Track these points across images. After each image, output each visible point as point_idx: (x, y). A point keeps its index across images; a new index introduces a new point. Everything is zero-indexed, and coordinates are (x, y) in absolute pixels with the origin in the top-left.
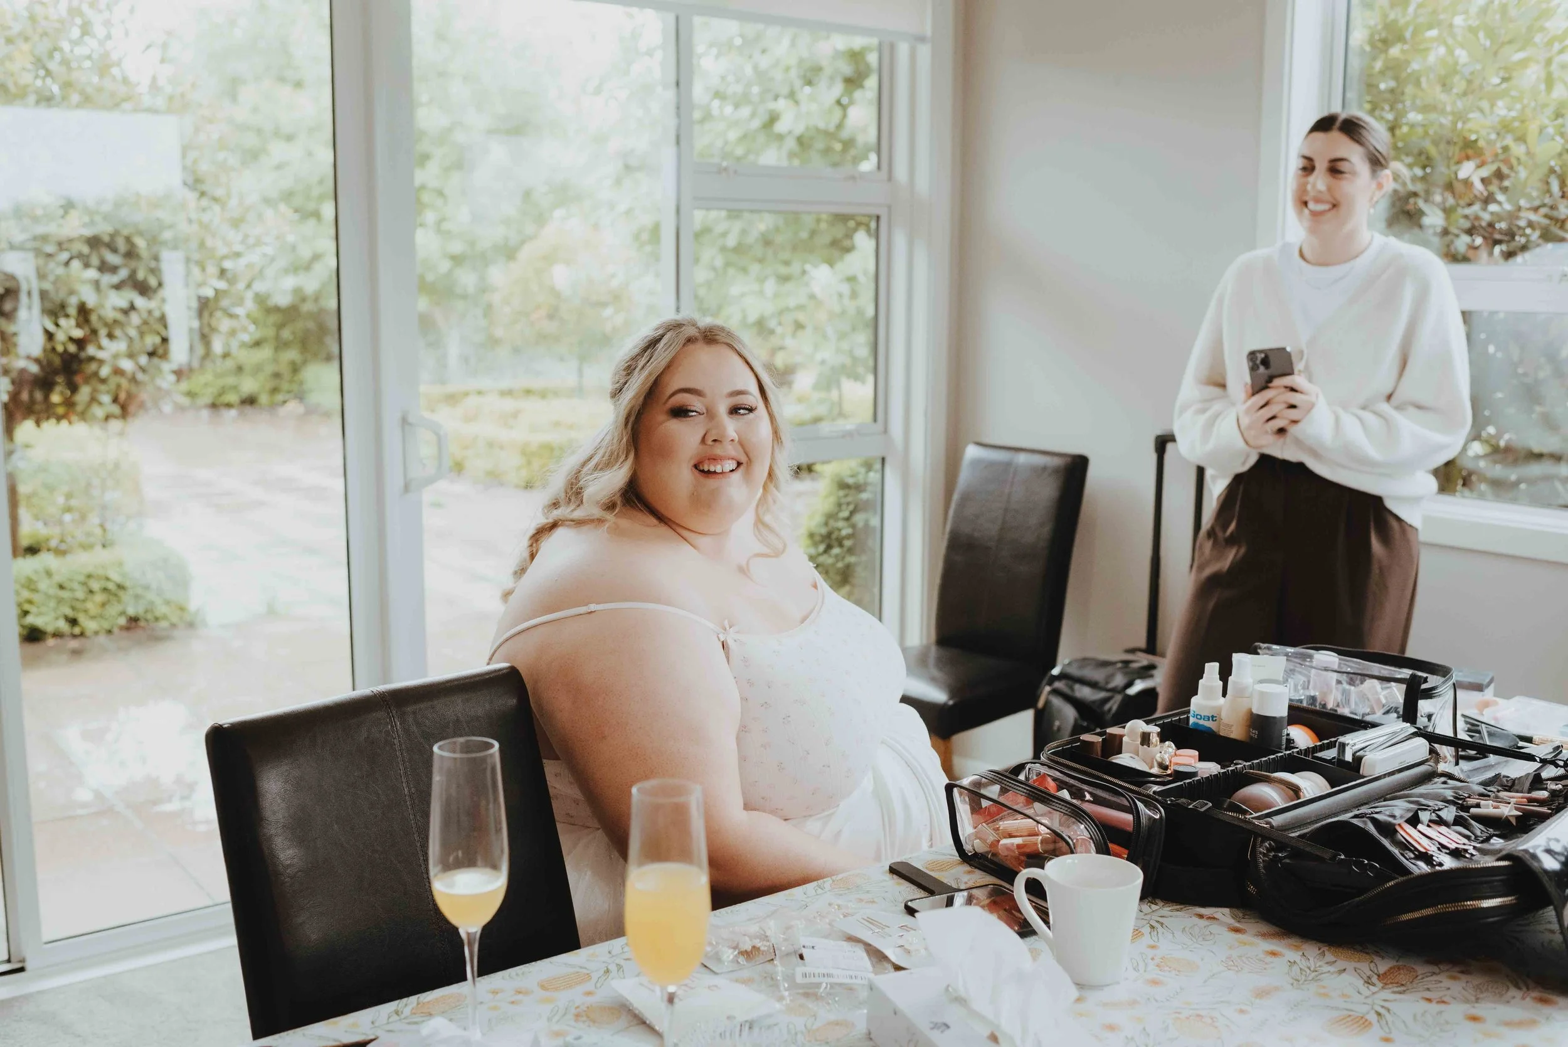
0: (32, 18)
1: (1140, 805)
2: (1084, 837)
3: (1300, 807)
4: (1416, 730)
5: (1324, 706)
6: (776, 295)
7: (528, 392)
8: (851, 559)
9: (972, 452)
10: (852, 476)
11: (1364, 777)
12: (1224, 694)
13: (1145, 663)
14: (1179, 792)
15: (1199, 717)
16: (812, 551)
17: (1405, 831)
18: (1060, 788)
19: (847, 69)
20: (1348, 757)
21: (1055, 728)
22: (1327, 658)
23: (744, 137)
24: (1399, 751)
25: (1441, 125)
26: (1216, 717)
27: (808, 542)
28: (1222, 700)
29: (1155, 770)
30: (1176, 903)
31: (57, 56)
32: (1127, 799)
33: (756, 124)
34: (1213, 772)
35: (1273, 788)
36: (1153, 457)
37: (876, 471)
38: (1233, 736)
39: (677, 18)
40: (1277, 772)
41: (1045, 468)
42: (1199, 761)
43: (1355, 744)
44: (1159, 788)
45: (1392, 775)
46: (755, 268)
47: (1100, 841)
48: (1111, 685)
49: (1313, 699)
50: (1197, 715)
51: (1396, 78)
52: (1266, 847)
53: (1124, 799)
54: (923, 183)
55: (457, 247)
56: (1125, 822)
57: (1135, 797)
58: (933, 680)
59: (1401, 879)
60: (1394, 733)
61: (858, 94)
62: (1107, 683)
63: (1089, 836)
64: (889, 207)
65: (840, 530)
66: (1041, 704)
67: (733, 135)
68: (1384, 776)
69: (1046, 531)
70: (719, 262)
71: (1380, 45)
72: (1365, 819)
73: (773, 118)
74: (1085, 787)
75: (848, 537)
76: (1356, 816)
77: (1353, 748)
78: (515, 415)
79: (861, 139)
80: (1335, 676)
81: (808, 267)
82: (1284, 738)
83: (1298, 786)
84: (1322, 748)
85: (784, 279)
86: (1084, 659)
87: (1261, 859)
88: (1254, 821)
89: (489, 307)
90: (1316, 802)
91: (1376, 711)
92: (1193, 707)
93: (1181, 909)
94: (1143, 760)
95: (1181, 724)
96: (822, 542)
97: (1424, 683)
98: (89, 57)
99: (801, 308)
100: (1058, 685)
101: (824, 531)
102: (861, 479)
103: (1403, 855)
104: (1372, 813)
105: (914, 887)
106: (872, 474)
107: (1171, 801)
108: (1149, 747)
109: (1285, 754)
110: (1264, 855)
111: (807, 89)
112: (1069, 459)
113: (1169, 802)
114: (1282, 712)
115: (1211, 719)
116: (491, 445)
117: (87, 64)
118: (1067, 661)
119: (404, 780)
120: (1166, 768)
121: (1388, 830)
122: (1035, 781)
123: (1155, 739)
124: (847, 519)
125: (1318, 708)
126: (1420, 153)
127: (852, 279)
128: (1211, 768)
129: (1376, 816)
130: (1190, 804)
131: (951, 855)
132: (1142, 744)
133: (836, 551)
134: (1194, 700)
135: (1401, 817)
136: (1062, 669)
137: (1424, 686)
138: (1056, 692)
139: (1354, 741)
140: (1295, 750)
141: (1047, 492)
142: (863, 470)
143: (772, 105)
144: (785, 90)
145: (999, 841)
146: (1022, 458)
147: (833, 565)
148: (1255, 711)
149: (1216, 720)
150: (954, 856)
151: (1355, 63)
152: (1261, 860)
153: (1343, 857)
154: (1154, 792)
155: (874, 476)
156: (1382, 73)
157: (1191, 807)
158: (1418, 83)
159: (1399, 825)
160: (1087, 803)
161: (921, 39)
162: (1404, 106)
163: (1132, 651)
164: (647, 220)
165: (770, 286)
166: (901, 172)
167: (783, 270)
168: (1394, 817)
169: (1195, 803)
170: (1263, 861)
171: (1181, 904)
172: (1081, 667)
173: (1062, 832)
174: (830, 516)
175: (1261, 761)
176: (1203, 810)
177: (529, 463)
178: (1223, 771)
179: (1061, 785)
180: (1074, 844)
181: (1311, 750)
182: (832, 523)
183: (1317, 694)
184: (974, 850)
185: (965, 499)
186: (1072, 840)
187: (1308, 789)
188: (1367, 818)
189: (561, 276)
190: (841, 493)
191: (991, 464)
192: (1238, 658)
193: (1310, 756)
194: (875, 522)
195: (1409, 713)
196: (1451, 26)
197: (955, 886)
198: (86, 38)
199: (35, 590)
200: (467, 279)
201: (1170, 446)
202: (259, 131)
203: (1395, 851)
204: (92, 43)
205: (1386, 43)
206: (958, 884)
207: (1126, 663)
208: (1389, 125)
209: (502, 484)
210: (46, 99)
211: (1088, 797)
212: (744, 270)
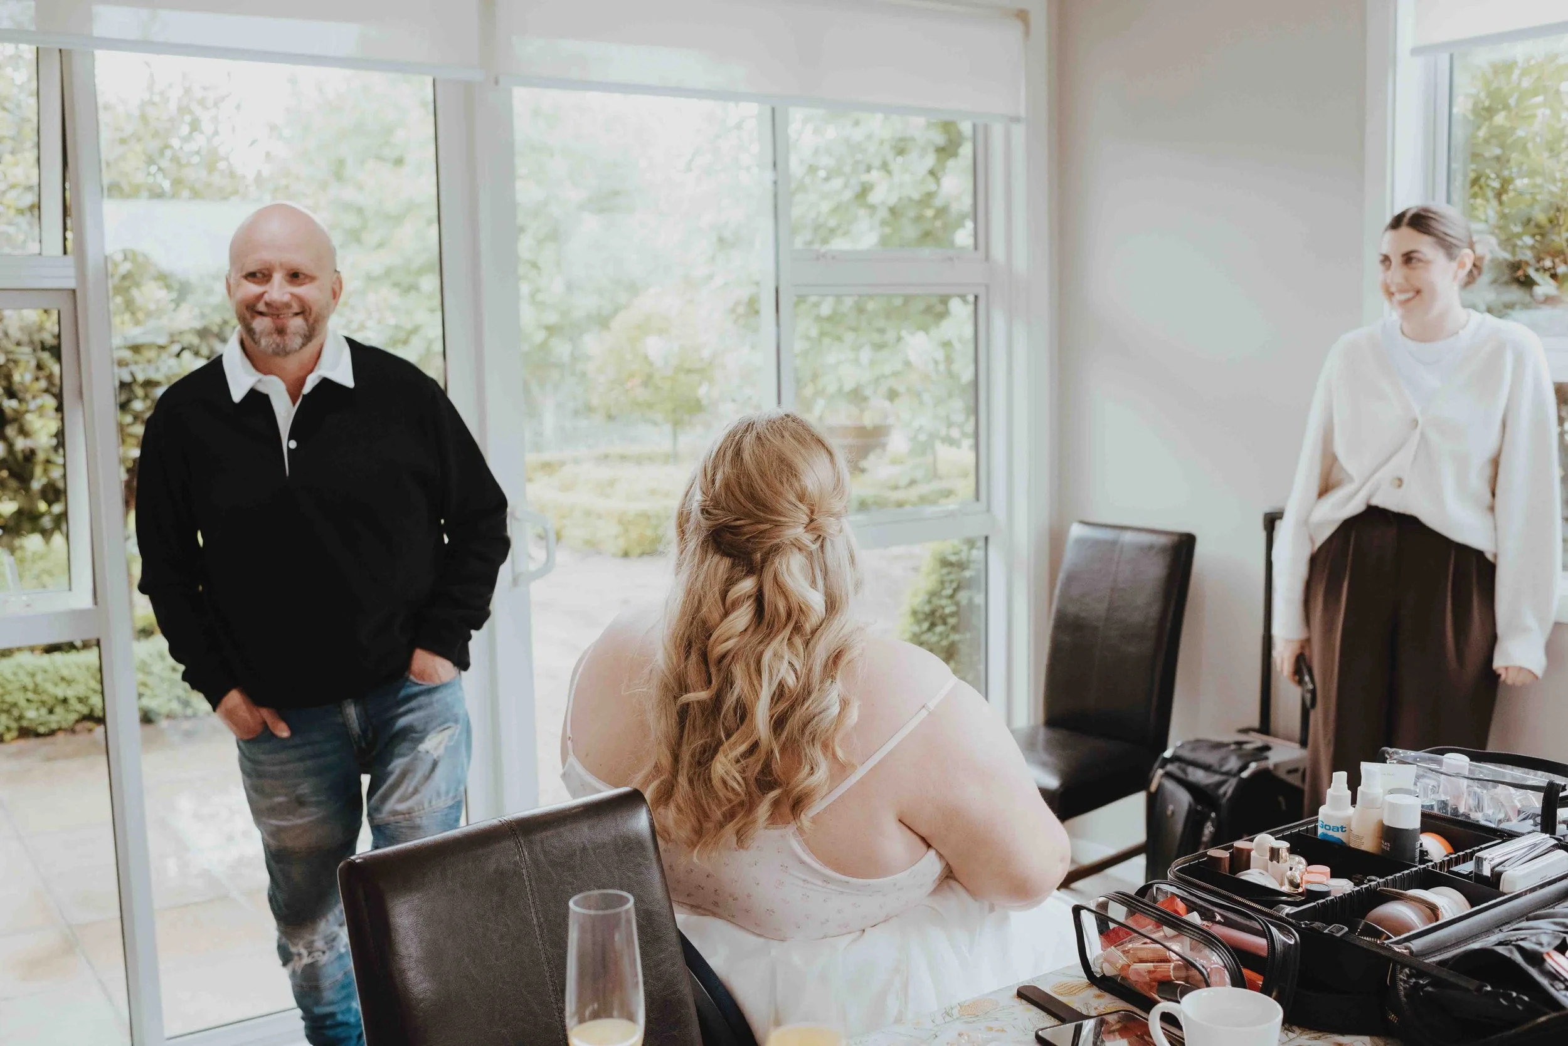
0: (144, 118)
1: (1274, 930)
2: (1216, 966)
3: (1439, 930)
4: (1556, 842)
5: (1456, 810)
6: (872, 363)
7: (623, 458)
8: (955, 637)
9: (1076, 531)
10: (955, 554)
11: (1505, 894)
12: (1354, 801)
13: (1259, 744)
14: (1312, 914)
15: (1328, 827)
16: (916, 629)
17: (1553, 959)
18: (1190, 910)
19: (940, 139)
20: (1487, 872)
21: (1169, 813)
22: (1457, 761)
23: (836, 209)
24: (1540, 865)
25: (1551, 193)
26: (1345, 827)
27: (911, 620)
28: (1351, 810)
29: (1286, 888)
30: (1313, 1030)
31: (168, 153)
32: (1260, 923)
33: (848, 195)
34: (1346, 890)
35: (1410, 908)
36: (1262, 535)
37: (978, 548)
38: (1365, 847)
39: (773, 110)
40: (1412, 889)
41: (1151, 547)
42: (1331, 877)
43: (1493, 859)
44: (1291, 909)
45: (1533, 891)
46: (849, 337)
47: (1234, 968)
48: (1225, 768)
49: (1444, 804)
50: (1326, 825)
51: (1502, 146)
52: (1406, 973)
53: (1256, 923)
54: (1021, 263)
55: (552, 318)
56: (1259, 947)
57: (1268, 921)
58: (1044, 765)
59: (1554, 1015)
60: (1535, 845)
61: (951, 163)
62: (1221, 766)
63: (1223, 964)
64: (987, 287)
65: (943, 608)
66: (1153, 788)
67: (825, 207)
68: (1525, 893)
69: (1155, 611)
70: (814, 332)
71: (1484, 113)
72: (1510, 947)
73: (864, 191)
74: (1216, 909)
75: (952, 615)
76: (1500, 944)
77: (1492, 863)
78: (612, 483)
79: (955, 208)
80: (1466, 782)
81: (904, 333)
82: (1418, 851)
83: (1435, 905)
84: (1458, 861)
85: (879, 347)
86: (1198, 741)
87: (1401, 986)
88: (1392, 946)
89: (584, 374)
90: (1455, 923)
91: (1512, 818)
92: (1320, 817)
93: (1320, 1037)
94: (1272, 876)
95: (1308, 835)
96: (926, 619)
97: (1562, 791)
98: (198, 153)
99: (895, 374)
100: (1170, 767)
101: (927, 609)
102: (964, 556)
103: (1553, 986)
104: (1517, 940)
105: (1043, 1014)
106: (975, 552)
107: (1305, 924)
108: (1278, 862)
109: (1420, 869)
110: (1405, 982)
111: (900, 159)
112: (1176, 538)
113: (1303, 926)
114: (1415, 823)
115: (1340, 829)
116: (588, 513)
117: (196, 159)
118: (1179, 744)
119: (533, 911)
120: (1297, 886)
121: (1536, 959)
122: (1163, 903)
123: (1284, 854)
124: (952, 597)
125: (1449, 816)
126: (1529, 220)
127: (947, 344)
128: (1343, 886)
129: (1521, 943)
130: (1326, 928)
131: (1079, 977)
132: (1271, 859)
133: (940, 629)
134: (1322, 810)
135: (1549, 944)
136: (1175, 752)
137: (1562, 794)
138: (1169, 775)
139: (1492, 856)
140: (1430, 864)
141: (1155, 570)
142: (965, 548)
143: (865, 178)
144: (877, 163)
145: (1129, 966)
146: (1128, 537)
147: (938, 642)
148: (1386, 823)
149: (1345, 831)
150: (1082, 977)
151: (1459, 133)
152: (1401, 988)
153: (1489, 988)
154: (1287, 915)
155: (977, 554)
156: (1487, 141)
157: (1326, 931)
158: (1524, 150)
159: (1548, 954)
160: (1218, 925)
161: (1016, 120)
162: (1511, 172)
163: (1245, 731)
164: (744, 293)
165: (866, 355)
166: (998, 251)
167: (876, 337)
168: (1541, 944)
169: (1330, 928)
170: (1404, 987)
171: (1320, 1031)
172: (1194, 750)
173: (1195, 961)
174: (933, 594)
175: (1395, 877)
176: (1339, 935)
177: (626, 531)
178: (1357, 888)
179: (1191, 907)
180: (1208, 974)
181: (1446, 863)
182: (937, 602)
183: (1448, 798)
184: (1103, 971)
185: (1071, 579)
186: (1206, 970)
187: (1447, 907)
188: (1514, 945)
189: (654, 346)
190: (945, 571)
191: (1096, 543)
192: (1365, 767)
193: (1446, 870)
194: (979, 599)
195: (1548, 823)
196: (1557, 92)
197: (1085, 1013)
198: (195, 134)
199: (149, 673)
200: (561, 349)
201: (1278, 523)
202: (360, 211)
203: (1544, 982)
204: (199, 141)
205: (1490, 111)
206: (1088, 1010)
207: (1240, 744)
208: (1496, 192)
209: (599, 553)
210: (157, 195)
211: (1218, 918)
212: (839, 339)
